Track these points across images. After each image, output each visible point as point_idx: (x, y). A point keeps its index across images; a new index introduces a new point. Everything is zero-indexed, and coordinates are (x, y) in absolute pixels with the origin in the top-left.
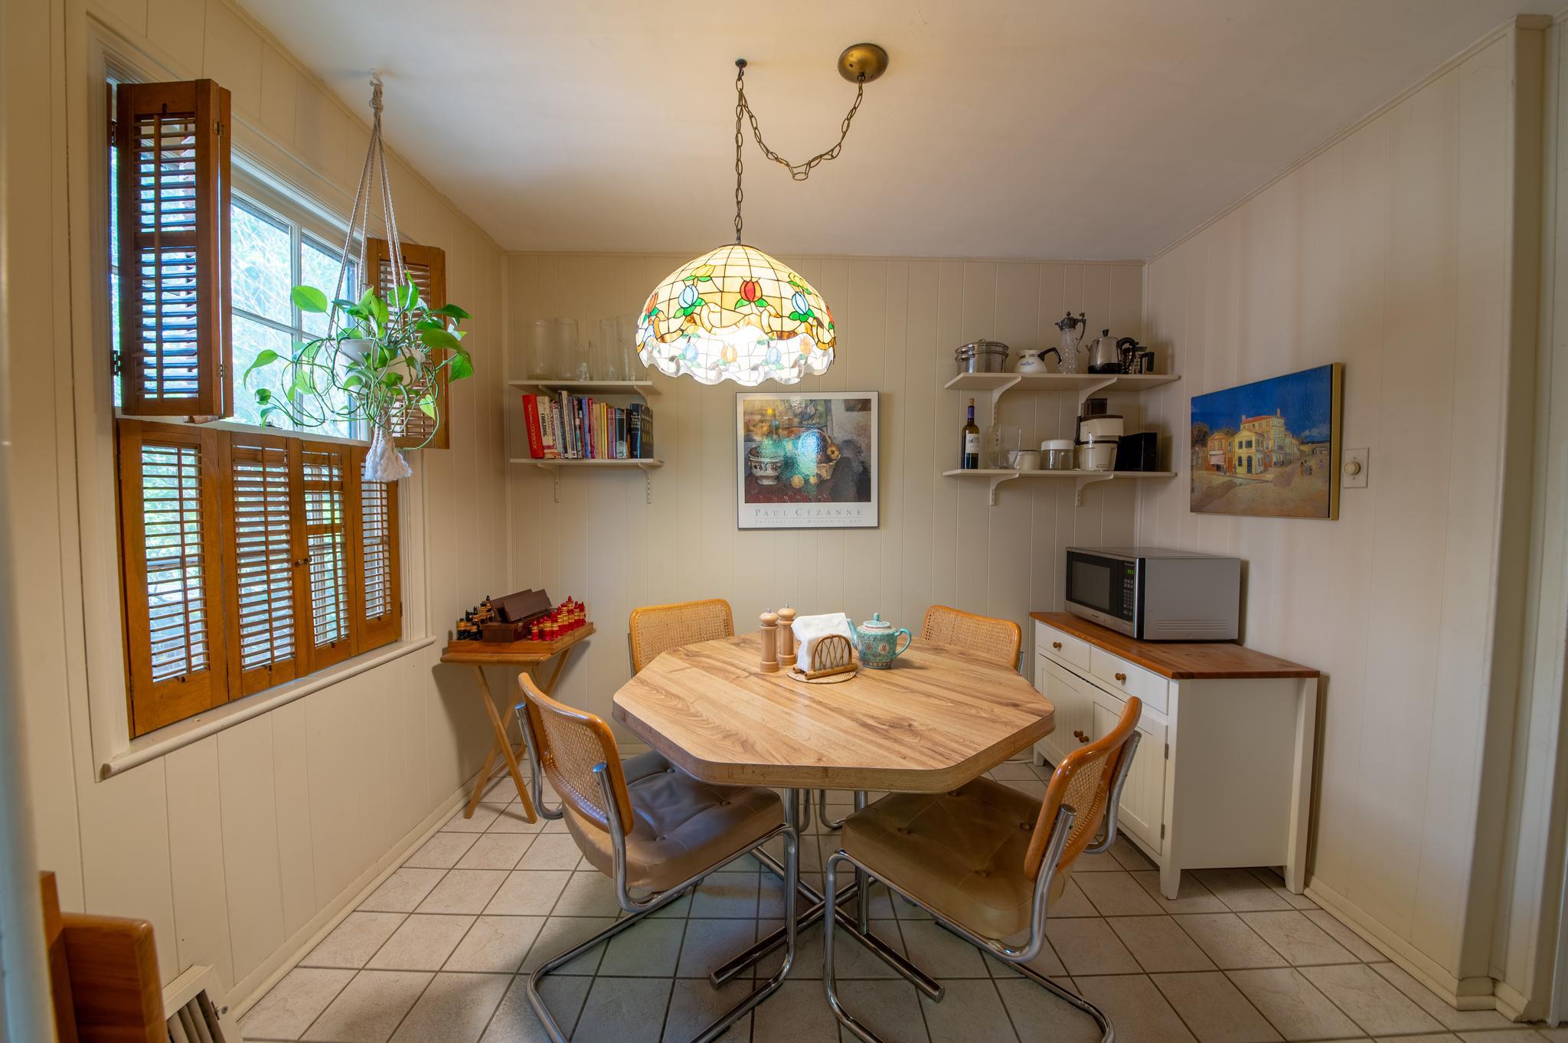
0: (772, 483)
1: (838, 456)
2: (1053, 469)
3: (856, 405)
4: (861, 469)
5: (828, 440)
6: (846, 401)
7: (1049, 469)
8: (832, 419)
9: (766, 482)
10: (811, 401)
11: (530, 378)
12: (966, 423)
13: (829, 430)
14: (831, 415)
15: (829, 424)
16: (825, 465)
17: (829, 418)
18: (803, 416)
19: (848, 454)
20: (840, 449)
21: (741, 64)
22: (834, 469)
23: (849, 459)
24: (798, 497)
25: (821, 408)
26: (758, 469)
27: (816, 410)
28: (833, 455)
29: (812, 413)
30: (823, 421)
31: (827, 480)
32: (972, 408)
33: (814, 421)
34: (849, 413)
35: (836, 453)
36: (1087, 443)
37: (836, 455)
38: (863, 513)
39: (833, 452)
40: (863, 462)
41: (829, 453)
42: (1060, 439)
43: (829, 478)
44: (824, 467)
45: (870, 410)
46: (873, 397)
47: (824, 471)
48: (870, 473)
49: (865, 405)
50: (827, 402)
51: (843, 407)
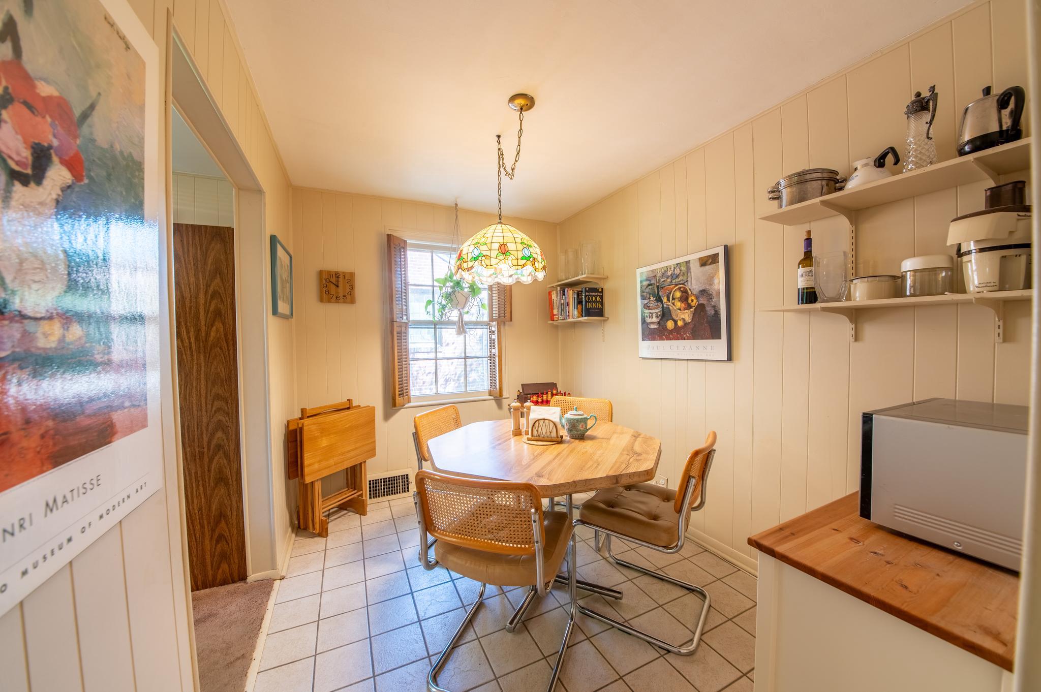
0: (656, 327)
1: (696, 304)
2: (912, 295)
3: (707, 261)
4: (713, 312)
5: (689, 291)
6: (700, 259)
7: (906, 296)
8: (691, 275)
9: (652, 326)
10: (677, 264)
11: (558, 281)
12: (802, 257)
13: (689, 284)
14: (690, 272)
15: (689, 279)
16: (687, 311)
17: (689, 274)
18: (672, 277)
19: (703, 301)
20: (697, 298)
21: (499, 137)
22: (694, 314)
23: (704, 304)
24: (671, 336)
25: (683, 269)
26: (648, 318)
27: (681, 270)
28: (692, 303)
29: (678, 273)
30: (685, 278)
31: (689, 323)
32: (808, 241)
33: (679, 279)
34: (703, 268)
35: (695, 301)
36: (969, 252)
37: (694, 303)
38: (716, 348)
39: (692, 301)
40: (714, 307)
41: (690, 301)
42: (917, 256)
43: (690, 321)
44: (687, 312)
45: (718, 262)
46: (721, 251)
47: (687, 315)
48: (720, 315)
49: (714, 259)
50: (688, 262)
51: (698, 264)
